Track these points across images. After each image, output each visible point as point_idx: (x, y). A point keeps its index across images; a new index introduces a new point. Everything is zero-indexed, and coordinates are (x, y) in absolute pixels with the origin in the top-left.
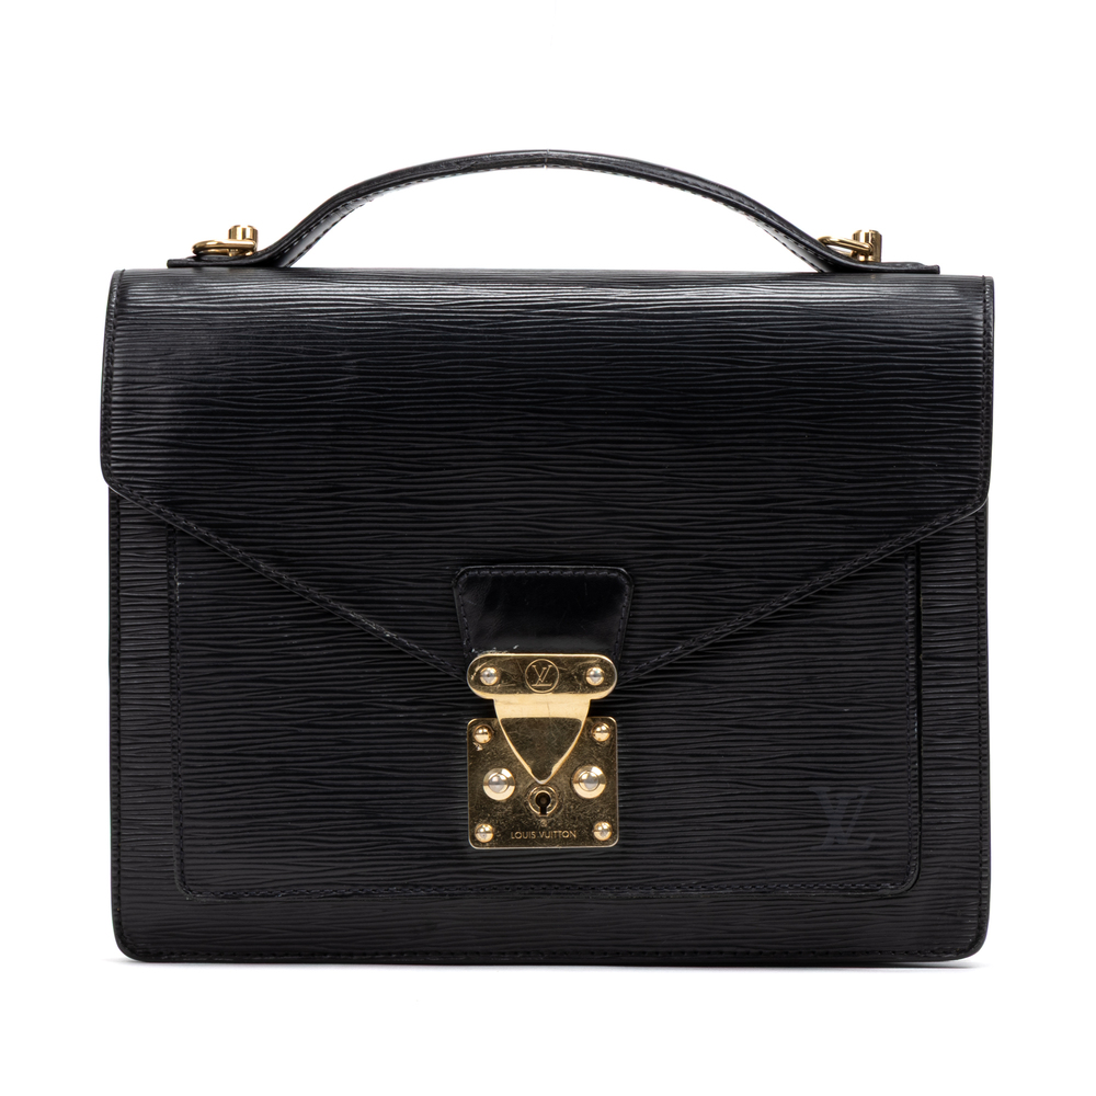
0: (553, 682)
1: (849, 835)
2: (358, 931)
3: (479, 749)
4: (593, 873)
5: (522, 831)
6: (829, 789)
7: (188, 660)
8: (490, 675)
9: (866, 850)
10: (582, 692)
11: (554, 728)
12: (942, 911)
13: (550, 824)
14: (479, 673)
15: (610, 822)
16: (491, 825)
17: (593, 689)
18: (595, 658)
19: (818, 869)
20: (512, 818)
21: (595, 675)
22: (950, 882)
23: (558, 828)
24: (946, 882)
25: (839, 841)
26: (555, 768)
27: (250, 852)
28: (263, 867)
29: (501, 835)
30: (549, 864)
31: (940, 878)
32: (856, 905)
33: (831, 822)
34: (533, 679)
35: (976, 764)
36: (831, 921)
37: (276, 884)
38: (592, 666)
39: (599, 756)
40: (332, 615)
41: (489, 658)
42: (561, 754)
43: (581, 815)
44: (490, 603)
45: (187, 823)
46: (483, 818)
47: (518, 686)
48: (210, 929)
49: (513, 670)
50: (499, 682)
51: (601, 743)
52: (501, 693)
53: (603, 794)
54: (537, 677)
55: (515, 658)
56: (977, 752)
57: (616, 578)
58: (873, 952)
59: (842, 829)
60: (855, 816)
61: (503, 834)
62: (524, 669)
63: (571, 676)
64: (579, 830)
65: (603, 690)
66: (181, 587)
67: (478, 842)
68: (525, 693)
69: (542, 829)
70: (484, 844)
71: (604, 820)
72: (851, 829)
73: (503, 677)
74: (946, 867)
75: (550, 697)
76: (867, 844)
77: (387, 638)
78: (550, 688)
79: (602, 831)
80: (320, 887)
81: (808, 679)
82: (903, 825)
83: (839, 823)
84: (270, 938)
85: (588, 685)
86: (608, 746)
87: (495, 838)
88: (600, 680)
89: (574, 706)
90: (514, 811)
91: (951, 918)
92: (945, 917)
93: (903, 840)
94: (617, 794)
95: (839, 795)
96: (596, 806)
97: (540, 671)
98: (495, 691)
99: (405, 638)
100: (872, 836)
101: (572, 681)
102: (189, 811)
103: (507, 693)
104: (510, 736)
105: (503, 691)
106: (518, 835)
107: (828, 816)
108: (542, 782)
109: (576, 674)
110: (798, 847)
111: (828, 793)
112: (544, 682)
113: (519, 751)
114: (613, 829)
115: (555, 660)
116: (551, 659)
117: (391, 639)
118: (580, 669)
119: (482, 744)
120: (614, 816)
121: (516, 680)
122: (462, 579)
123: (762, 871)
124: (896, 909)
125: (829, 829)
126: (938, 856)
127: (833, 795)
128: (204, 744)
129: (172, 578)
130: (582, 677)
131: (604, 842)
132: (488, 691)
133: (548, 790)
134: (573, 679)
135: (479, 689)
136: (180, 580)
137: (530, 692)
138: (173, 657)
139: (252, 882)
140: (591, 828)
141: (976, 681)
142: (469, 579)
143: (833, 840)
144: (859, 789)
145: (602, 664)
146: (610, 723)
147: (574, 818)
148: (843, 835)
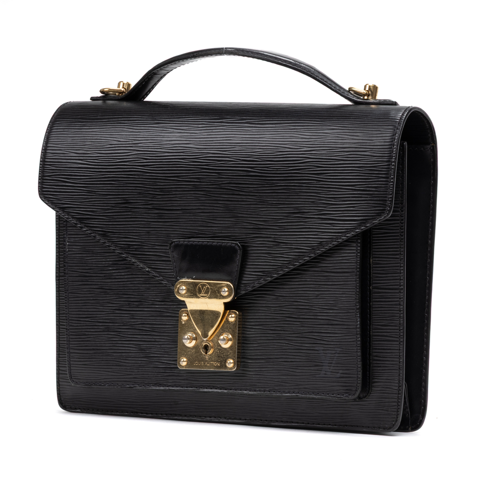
0: (208, 294)
1: (331, 370)
2: (148, 403)
3: (183, 323)
4: (231, 382)
5: (198, 361)
6: (323, 348)
7: (71, 278)
8: (183, 289)
9: (338, 378)
10: (220, 299)
11: (210, 315)
12: (382, 408)
13: (209, 359)
14: (179, 288)
15: (233, 360)
16: (186, 358)
17: (224, 297)
18: (225, 284)
19: (319, 386)
20: (195, 355)
21: (225, 292)
22: (386, 395)
23: (212, 361)
24: (383, 395)
25: (327, 373)
26: (210, 333)
27: (94, 365)
28: (99, 372)
29: (190, 362)
30: (213, 377)
31: (381, 393)
32: (345, 403)
33: (324, 364)
34: (200, 292)
35: (398, 339)
36: (336, 410)
37: (105, 380)
38: (223, 287)
39: (230, 328)
40: (126, 260)
41: (182, 282)
42: (212, 327)
43: (222, 355)
44: (183, 256)
45: (71, 351)
46: (183, 354)
47: (194, 295)
48: (91, 399)
49: (192, 287)
50: (186, 293)
51: (232, 322)
52: (187, 298)
53: (231, 346)
54: (201, 291)
55: (193, 282)
56: (398, 334)
57: (234, 247)
58: (354, 426)
59: (328, 367)
60: (334, 362)
61: (191, 362)
62: (196, 287)
63: (215, 291)
64: (221, 362)
65: (228, 298)
66: (68, 245)
67: (181, 365)
68: (197, 298)
69: (206, 361)
70: (183, 366)
71: (231, 358)
72: (332, 368)
73: (188, 290)
74: (384, 387)
75: (207, 300)
76: (339, 375)
77: (146, 271)
78: (206, 296)
79: (230, 364)
80: (122, 382)
81: (317, 296)
82: (354, 367)
83: (327, 364)
84: (115, 404)
85: (222, 295)
86: (234, 324)
87: (187, 364)
88: (226, 294)
89: (217, 305)
90: (196, 352)
91: (386, 412)
92: (383, 411)
93: (354, 374)
94: (237, 346)
95: (327, 352)
96: (228, 351)
97: (203, 288)
98: (185, 297)
99: (154, 271)
100: (341, 371)
101: (215, 294)
102: (72, 346)
103: (189, 298)
104: (193, 318)
105: (188, 297)
106: (197, 363)
107: (323, 361)
108: (205, 339)
109: (217, 290)
110: (311, 375)
111: (323, 350)
112: (204, 294)
113: (196, 325)
114: (234, 363)
115: (209, 284)
116: (207, 283)
117: (148, 271)
118: (218, 288)
119: (184, 321)
120: (235, 357)
121: (194, 292)
122: (172, 245)
123: (297, 385)
124: (362, 406)
125: (324, 367)
126: (379, 382)
127: (324, 352)
128: (77, 316)
129: (65, 241)
130: (219, 292)
131: (231, 368)
132: (182, 297)
133: (208, 343)
134: (216, 293)
135: (179, 296)
136: (68, 242)
137: (199, 298)
138: (65, 276)
139: (96, 379)
140: (226, 362)
141: (398, 299)
142: (175, 245)
143: (324, 372)
144: (336, 349)
145: (228, 286)
146: (235, 313)
147: (219, 357)
148: (329, 370)
